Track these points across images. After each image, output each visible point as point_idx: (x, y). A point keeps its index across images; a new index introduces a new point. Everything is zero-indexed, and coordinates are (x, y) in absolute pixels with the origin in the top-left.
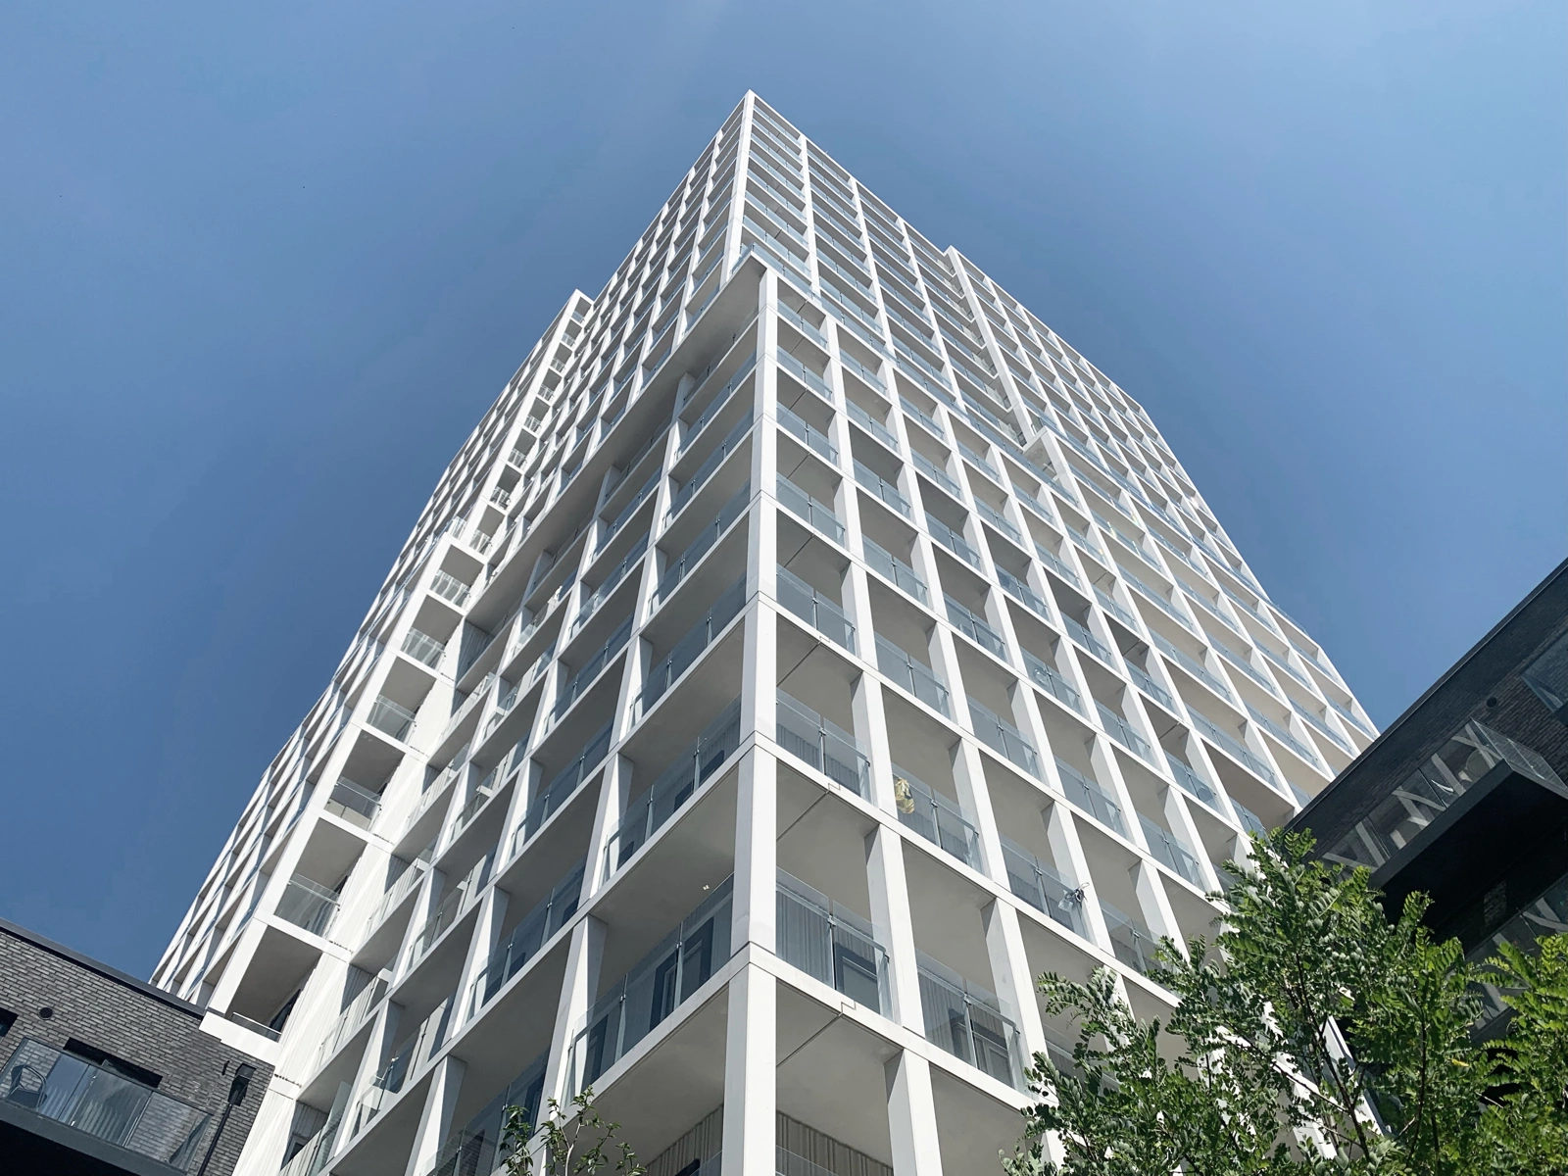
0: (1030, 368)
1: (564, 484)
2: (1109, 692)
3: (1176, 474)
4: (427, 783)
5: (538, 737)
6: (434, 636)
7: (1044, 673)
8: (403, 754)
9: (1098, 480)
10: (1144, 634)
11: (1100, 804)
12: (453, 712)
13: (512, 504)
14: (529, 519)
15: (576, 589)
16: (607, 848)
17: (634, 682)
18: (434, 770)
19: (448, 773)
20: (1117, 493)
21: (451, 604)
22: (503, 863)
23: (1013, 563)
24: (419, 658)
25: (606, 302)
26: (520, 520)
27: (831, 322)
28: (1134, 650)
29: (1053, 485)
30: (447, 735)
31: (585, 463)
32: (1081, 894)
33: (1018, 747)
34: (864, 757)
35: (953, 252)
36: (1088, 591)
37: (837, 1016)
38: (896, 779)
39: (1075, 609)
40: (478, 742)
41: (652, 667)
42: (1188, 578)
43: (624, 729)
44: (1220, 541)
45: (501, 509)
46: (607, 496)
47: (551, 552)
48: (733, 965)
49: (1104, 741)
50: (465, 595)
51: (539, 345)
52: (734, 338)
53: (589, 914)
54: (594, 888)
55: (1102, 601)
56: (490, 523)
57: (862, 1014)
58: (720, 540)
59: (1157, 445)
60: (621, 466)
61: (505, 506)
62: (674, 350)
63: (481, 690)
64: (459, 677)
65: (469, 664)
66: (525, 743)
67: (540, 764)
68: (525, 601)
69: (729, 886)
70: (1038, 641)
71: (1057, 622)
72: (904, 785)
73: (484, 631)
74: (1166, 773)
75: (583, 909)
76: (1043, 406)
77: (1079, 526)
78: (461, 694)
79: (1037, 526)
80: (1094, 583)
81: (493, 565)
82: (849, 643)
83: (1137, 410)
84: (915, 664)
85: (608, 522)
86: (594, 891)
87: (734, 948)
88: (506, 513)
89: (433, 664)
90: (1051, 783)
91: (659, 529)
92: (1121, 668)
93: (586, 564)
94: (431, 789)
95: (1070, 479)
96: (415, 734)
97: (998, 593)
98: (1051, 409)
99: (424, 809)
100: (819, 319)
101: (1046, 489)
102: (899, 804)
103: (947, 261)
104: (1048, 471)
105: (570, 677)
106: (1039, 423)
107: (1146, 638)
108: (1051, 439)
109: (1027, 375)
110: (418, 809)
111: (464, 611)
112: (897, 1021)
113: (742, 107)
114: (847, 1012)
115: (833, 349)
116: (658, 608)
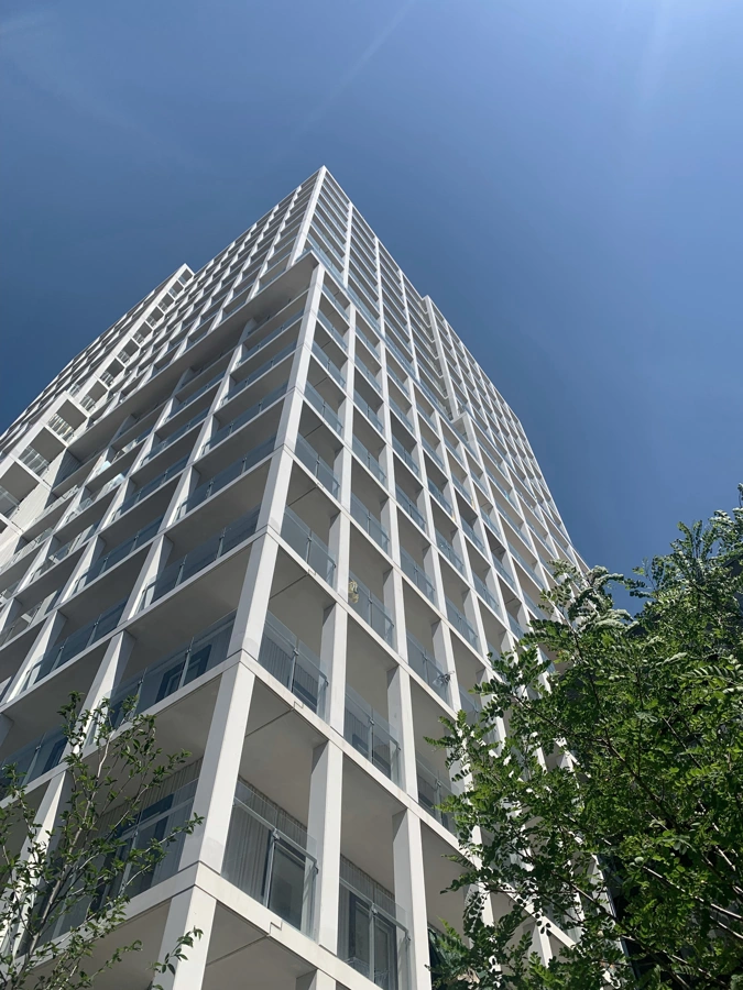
0: (462, 378)
1: (153, 374)
2: (481, 569)
3: (533, 464)
4: (18, 549)
5: (107, 522)
6: (44, 456)
7: (445, 547)
8: (6, 526)
9: (491, 451)
10: (505, 544)
11: (467, 629)
12: (46, 507)
13: (113, 385)
14: (125, 393)
15: (150, 439)
16: (145, 591)
17: (183, 493)
18: (25, 540)
19: (33, 545)
20: (500, 462)
21: (60, 438)
22: (67, 596)
23: (438, 482)
24: (31, 467)
25: (204, 275)
26: (117, 396)
27: (353, 309)
28: (498, 551)
29: (466, 445)
30: (39, 520)
31: (171, 363)
32: (448, 678)
33: (425, 583)
34: (332, 561)
35: (429, 300)
36: (477, 509)
37: (290, 709)
38: (350, 580)
39: (469, 517)
40: (62, 524)
41: (198, 485)
42: (533, 521)
43: (171, 521)
44: (551, 507)
45: (106, 386)
46: (183, 385)
47: (136, 416)
48: (227, 663)
49: (474, 595)
50: (70, 434)
51: (153, 293)
52: (290, 301)
53: (125, 630)
54: (133, 613)
55: (484, 517)
56: (97, 392)
57: (306, 712)
58: (260, 414)
59: (524, 444)
60: (196, 369)
61: (109, 385)
62: (247, 302)
63: (68, 495)
64: (55, 485)
65: (64, 479)
66: (96, 527)
67: (104, 541)
68: (112, 443)
69: (233, 617)
70: (446, 529)
71: (457, 519)
72: (355, 585)
73: (78, 460)
74: (506, 623)
75: (122, 625)
76: (466, 401)
77: (477, 473)
78: (54, 496)
79: (454, 466)
80: (481, 506)
81: (92, 419)
82: (336, 494)
83: (516, 422)
84: (372, 517)
85: (180, 401)
86: (131, 616)
87: (230, 653)
88: (109, 389)
89: (39, 473)
90: (441, 609)
91: (218, 405)
92: (489, 558)
93: (161, 423)
94: (21, 551)
95: (476, 445)
96: (17, 515)
97: (427, 493)
98: (470, 404)
99: (13, 564)
100: (346, 304)
101: (462, 445)
102: (350, 595)
103: (424, 303)
104: (464, 436)
105: (136, 489)
106: (462, 410)
107: (506, 545)
108: (469, 420)
109: (459, 382)
110: (9, 563)
111: (67, 444)
112: (328, 722)
113: (317, 174)
114: (297, 708)
115: (352, 323)
116: (207, 452)
